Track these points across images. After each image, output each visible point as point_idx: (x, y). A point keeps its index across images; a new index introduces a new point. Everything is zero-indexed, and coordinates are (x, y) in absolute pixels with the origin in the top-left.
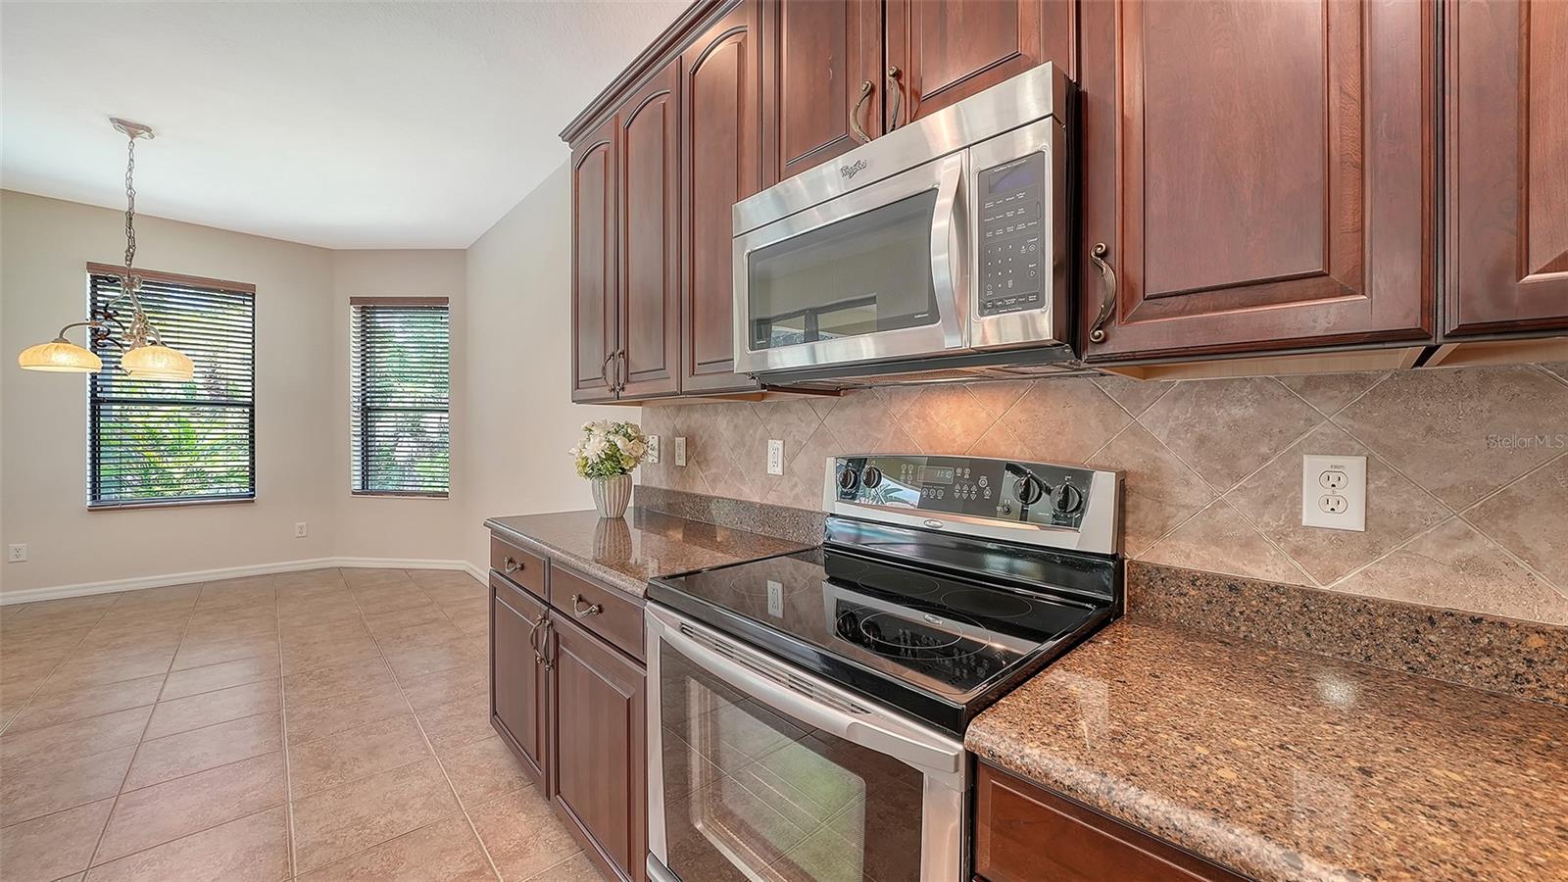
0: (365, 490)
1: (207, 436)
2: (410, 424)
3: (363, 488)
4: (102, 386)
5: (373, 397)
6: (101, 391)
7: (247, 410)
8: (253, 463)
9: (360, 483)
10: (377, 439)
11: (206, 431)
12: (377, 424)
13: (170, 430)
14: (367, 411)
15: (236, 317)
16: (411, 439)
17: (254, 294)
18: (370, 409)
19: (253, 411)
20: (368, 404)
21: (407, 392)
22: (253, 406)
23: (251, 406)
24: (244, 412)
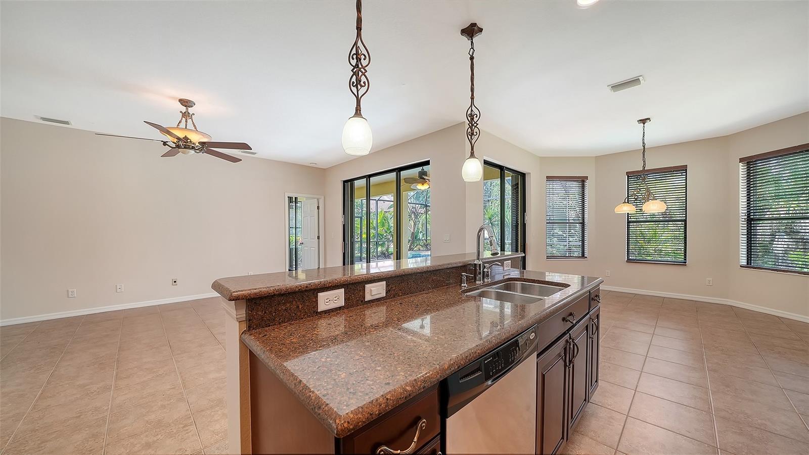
0: (749, 265)
1: (663, 235)
2: (784, 228)
3: (748, 264)
4: (630, 217)
5: (755, 213)
6: (631, 218)
7: (683, 223)
8: (686, 248)
9: (746, 261)
10: (758, 236)
11: (662, 233)
12: (758, 228)
13: (649, 233)
14: (751, 221)
15: (678, 181)
16: (785, 237)
17: (686, 170)
18: (753, 220)
19: (686, 223)
20: (752, 217)
21: (781, 208)
22: (686, 221)
23: (685, 221)
24: (682, 224)
